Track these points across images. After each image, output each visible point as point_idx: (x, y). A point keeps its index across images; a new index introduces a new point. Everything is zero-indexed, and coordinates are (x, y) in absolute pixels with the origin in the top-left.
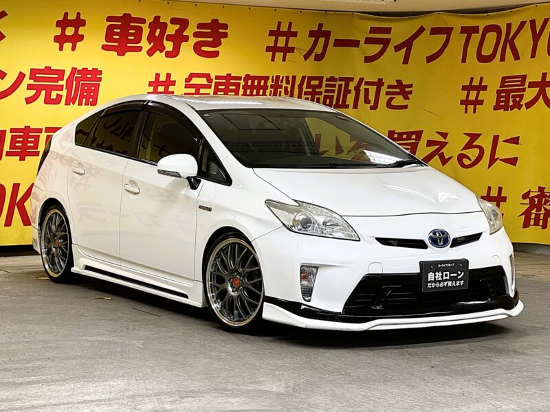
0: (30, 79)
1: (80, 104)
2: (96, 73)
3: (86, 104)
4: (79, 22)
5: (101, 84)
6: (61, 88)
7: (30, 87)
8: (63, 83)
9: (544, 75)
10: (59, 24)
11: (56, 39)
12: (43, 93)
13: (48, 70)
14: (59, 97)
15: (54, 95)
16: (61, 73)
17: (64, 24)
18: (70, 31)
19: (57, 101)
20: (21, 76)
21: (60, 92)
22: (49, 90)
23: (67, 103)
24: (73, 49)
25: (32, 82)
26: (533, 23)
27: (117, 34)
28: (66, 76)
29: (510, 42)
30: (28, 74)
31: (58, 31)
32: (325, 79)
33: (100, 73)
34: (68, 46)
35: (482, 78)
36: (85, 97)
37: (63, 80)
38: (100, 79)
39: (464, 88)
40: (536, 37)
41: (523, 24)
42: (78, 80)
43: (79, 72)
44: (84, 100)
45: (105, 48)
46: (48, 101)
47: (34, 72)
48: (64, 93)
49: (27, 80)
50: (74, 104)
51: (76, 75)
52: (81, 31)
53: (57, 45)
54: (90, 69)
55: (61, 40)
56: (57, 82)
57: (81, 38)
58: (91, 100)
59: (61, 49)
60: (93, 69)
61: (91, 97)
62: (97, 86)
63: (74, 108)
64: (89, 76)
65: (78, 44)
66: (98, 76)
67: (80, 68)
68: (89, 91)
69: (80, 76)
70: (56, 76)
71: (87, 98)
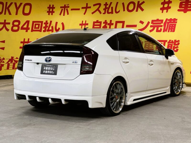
0: (151, 23)
1: (169, 31)
2: (175, 20)
3: (171, 31)
5: (177, 24)
6: (161, 26)
7: (151, 26)
8: (162, 24)
9: (5, 20)
10: (162, 3)
12: (156, 28)
13: (158, 20)
14: (161, 29)
15: (159, 29)
16: (162, 21)
18: (166, 6)
19: (160, 31)
20: (149, 23)
21: (161, 28)
22: (158, 27)
23: (164, 31)
24: (167, 12)
25: (152, 25)
26: (16, 4)
27: (184, 5)
28: (164, 22)
29: (8, 8)
30: (151, 22)
31: (162, 6)
33: (177, 20)
34: (165, 11)
36: (170, 29)
37: (162, 23)
38: (176, 22)
40: (17, 9)
41: (11, 3)
42: (168, 23)
43: (169, 20)
44: (170, 30)
45: (179, 10)
46: (157, 31)
47: (153, 21)
48: (163, 28)
49: (150, 24)
50: (166, 32)
51: (167, 21)
52: (170, 5)
53: (161, 11)
54: (173, 18)
55: (162, 9)
56: (161, 24)
57: (170, 8)
58: (173, 30)
59: (162, 12)
60: (174, 19)
61: (173, 29)
62: (175, 25)
63: (166, 33)
64: (172, 21)
65: (169, 10)
66: (176, 21)
67: (169, 18)
68: (172, 27)
69: (169, 21)
70: (160, 22)
71: (171, 29)
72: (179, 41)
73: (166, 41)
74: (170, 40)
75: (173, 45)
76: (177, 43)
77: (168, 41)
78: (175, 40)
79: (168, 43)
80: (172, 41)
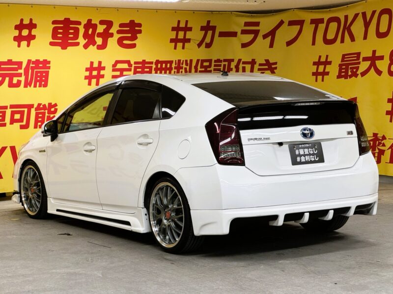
1: (35, 86)
2: (46, 63)
3: (40, 86)
4: (32, 26)
5: (51, 71)
6: (20, 75)
8: (22, 71)
9: (374, 52)
10: (17, 27)
11: (15, 39)
12: (7, 79)
13: (10, 62)
14: (19, 82)
15: (15, 80)
16: (20, 64)
17: (20, 27)
18: (25, 32)
19: (18, 85)
21: (19, 78)
22: (11, 77)
23: (25, 86)
24: (28, 45)
26: (364, 14)
27: (60, 33)
28: (24, 65)
29: (348, 28)
31: (16, 33)
32: (213, 61)
33: (49, 62)
34: (24, 43)
35: (327, 56)
36: (38, 81)
37: (21, 69)
38: (49, 68)
39: (315, 63)
40: (367, 25)
41: (356, 15)
42: (33, 68)
43: (33, 63)
44: (38, 84)
45: (52, 44)
46: (11, 85)
48: (23, 79)
50: (30, 86)
51: (31, 65)
52: (34, 32)
53: (16, 43)
54: (41, 60)
55: (18, 39)
56: (17, 71)
57: (34, 37)
58: (43, 83)
59: (19, 46)
60: (44, 60)
61: (43, 81)
62: (47, 73)
63: (31, 89)
64: (40, 65)
65: (32, 42)
66: (48, 65)
67: (34, 60)
68: (41, 77)
69: (34, 65)
70: (16, 66)
71: (40, 82)
72: (56, 105)
73: (32, 106)
74: (39, 105)
75: (47, 115)
76: (53, 109)
77: (35, 106)
78: (50, 104)
79: (36, 109)
80: (44, 106)
